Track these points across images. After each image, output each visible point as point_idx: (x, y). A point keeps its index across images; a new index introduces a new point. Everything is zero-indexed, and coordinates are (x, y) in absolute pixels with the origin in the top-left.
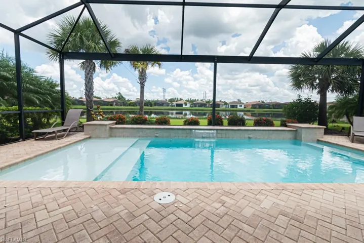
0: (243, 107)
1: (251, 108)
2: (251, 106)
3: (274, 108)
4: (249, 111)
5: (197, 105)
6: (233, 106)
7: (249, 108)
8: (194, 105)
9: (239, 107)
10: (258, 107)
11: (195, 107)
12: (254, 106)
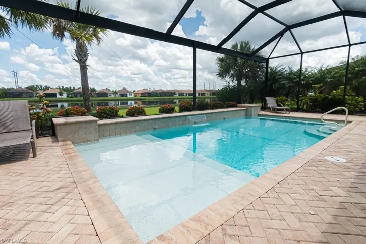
0: (133, 96)
1: (141, 96)
2: (140, 95)
3: (161, 96)
4: (140, 99)
5: (79, 95)
6: (122, 95)
7: (139, 96)
8: (73, 95)
9: (128, 96)
10: (146, 95)
11: (76, 96)
12: (143, 94)
